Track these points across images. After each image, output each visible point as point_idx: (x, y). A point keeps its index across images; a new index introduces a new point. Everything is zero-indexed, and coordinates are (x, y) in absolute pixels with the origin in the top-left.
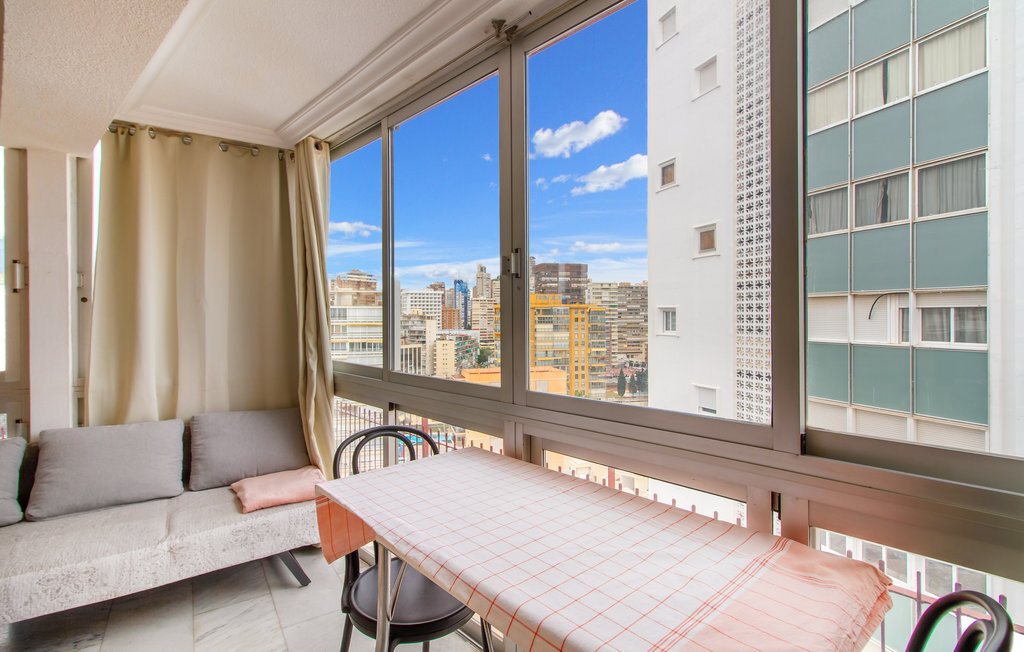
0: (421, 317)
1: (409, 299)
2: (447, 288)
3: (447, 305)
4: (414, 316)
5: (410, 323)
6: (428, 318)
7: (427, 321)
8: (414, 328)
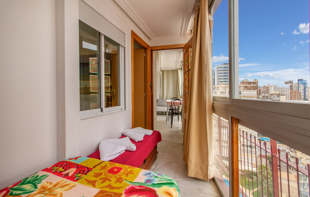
0: (278, 95)
1: (273, 88)
2: (294, 83)
3: (294, 90)
4: (274, 94)
5: (272, 97)
6: (281, 95)
7: (281, 96)
8: (274, 99)
